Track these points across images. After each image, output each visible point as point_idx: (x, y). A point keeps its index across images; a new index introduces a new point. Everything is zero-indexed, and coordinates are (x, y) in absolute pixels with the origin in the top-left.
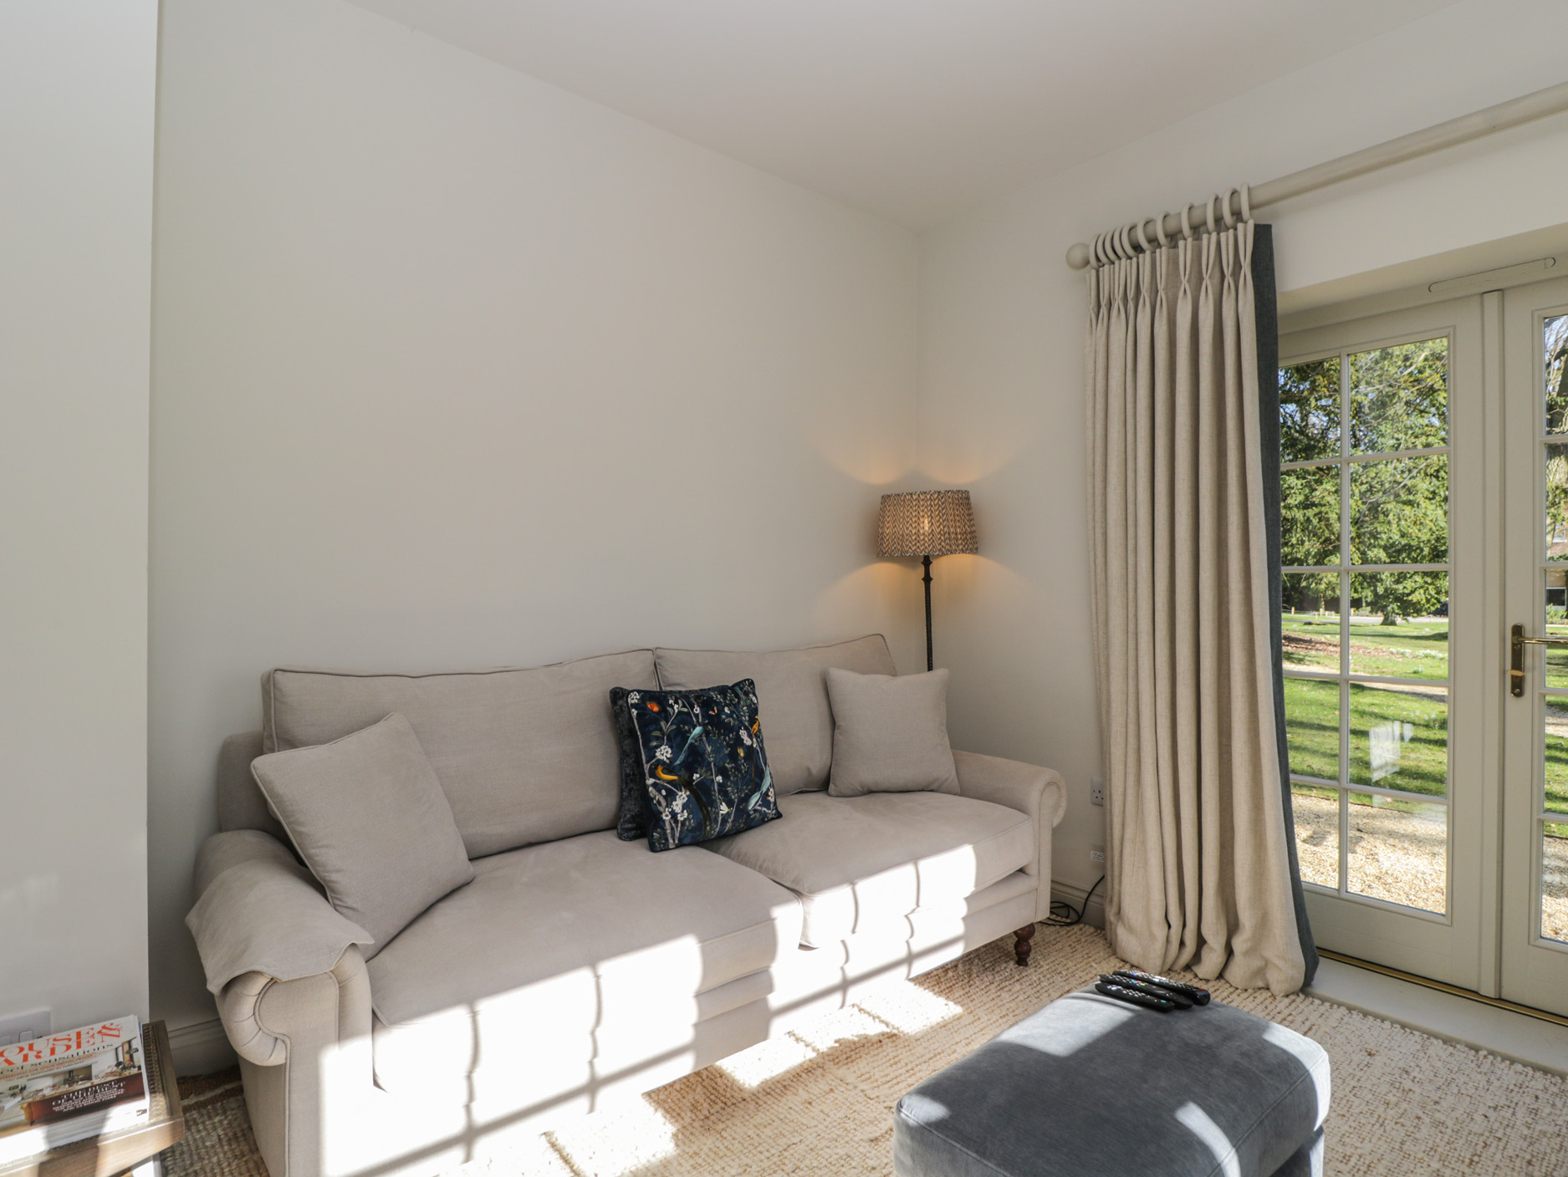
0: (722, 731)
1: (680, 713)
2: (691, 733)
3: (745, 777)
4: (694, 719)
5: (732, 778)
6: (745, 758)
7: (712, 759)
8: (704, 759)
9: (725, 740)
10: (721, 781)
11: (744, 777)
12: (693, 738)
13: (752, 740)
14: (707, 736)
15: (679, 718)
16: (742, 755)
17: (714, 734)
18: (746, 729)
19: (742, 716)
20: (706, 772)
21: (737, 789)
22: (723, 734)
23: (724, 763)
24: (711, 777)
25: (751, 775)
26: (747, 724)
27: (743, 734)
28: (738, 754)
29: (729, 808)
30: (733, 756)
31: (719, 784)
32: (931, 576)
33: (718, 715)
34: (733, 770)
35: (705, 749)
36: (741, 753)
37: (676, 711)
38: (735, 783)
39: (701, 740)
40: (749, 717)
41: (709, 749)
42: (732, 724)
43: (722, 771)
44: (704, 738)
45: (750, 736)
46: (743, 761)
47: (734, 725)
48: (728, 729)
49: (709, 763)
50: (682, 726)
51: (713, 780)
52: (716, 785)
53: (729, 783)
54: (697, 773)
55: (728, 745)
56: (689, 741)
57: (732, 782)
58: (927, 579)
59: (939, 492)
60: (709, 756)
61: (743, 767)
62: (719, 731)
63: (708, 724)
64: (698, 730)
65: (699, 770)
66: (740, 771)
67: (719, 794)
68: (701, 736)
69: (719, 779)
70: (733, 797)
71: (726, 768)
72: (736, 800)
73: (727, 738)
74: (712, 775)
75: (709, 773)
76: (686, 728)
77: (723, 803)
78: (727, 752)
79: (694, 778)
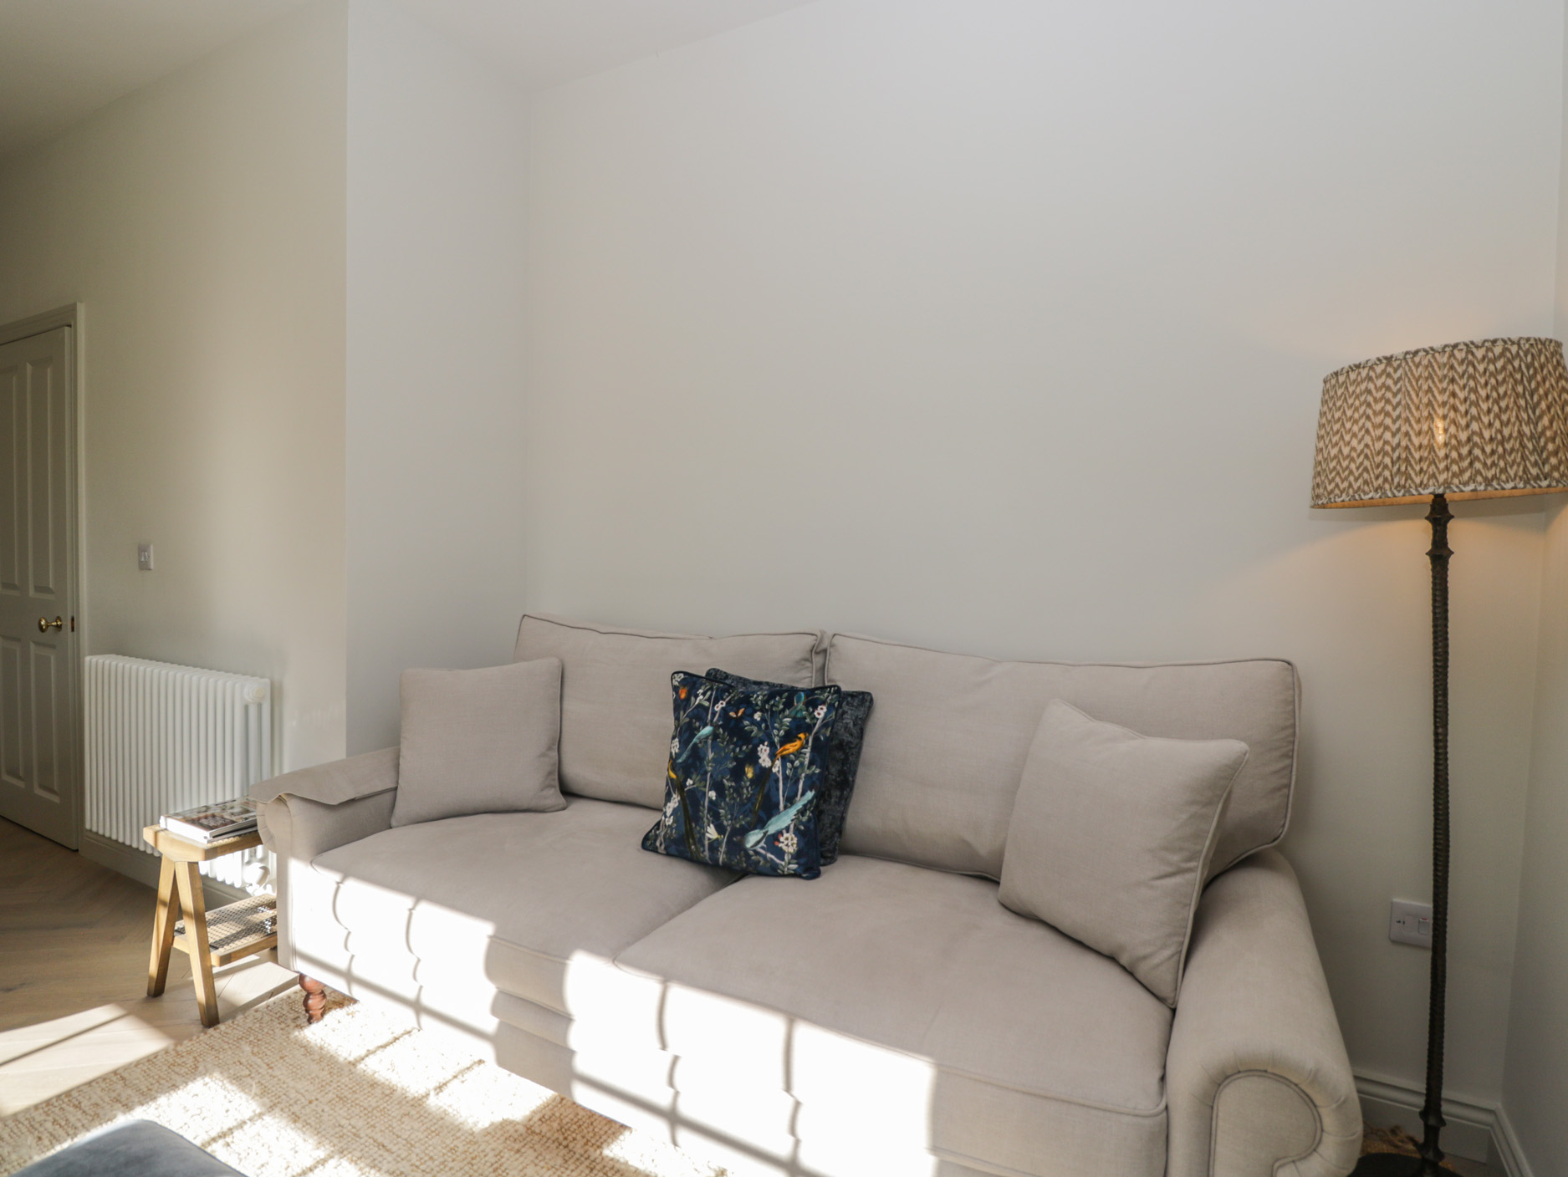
0: (735, 740)
1: (700, 705)
2: (699, 731)
3: (744, 805)
4: (709, 717)
5: (727, 799)
6: (752, 781)
7: (710, 769)
8: (702, 766)
9: (734, 751)
10: (714, 798)
11: (742, 804)
12: (699, 738)
13: (773, 762)
14: (714, 739)
15: (695, 711)
16: (750, 775)
17: (723, 740)
18: (772, 745)
19: (774, 728)
20: (700, 781)
21: (732, 815)
22: (734, 744)
23: (723, 778)
24: (703, 789)
25: (754, 804)
26: (776, 740)
27: (764, 752)
28: (744, 773)
29: (719, 833)
30: (737, 774)
31: (711, 801)
32: (1451, 546)
33: (739, 720)
34: (732, 790)
35: (706, 755)
36: (750, 773)
37: (697, 703)
38: (731, 808)
39: (706, 742)
40: (786, 732)
41: (711, 755)
42: (753, 735)
43: (718, 787)
44: (710, 741)
45: (773, 756)
46: (748, 784)
47: (755, 737)
48: (744, 738)
49: (706, 773)
50: (694, 721)
51: (705, 793)
52: (707, 800)
53: (723, 804)
54: (691, 779)
55: (736, 758)
56: (695, 740)
57: (727, 804)
58: (1440, 555)
59: (1389, 359)
60: (708, 763)
61: (745, 791)
62: (731, 739)
63: (721, 726)
64: (708, 730)
65: (694, 776)
66: (740, 795)
67: (708, 812)
68: (707, 738)
69: (712, 794)
70: (725, 823)
71: (723, 785)
72: (729, 829)
73: (738, 750)
74: (705, 786)
75: (703, 783)
76: (697, 724)
77: (712, 825)
78: (730, 766)
79: (687, 784)
